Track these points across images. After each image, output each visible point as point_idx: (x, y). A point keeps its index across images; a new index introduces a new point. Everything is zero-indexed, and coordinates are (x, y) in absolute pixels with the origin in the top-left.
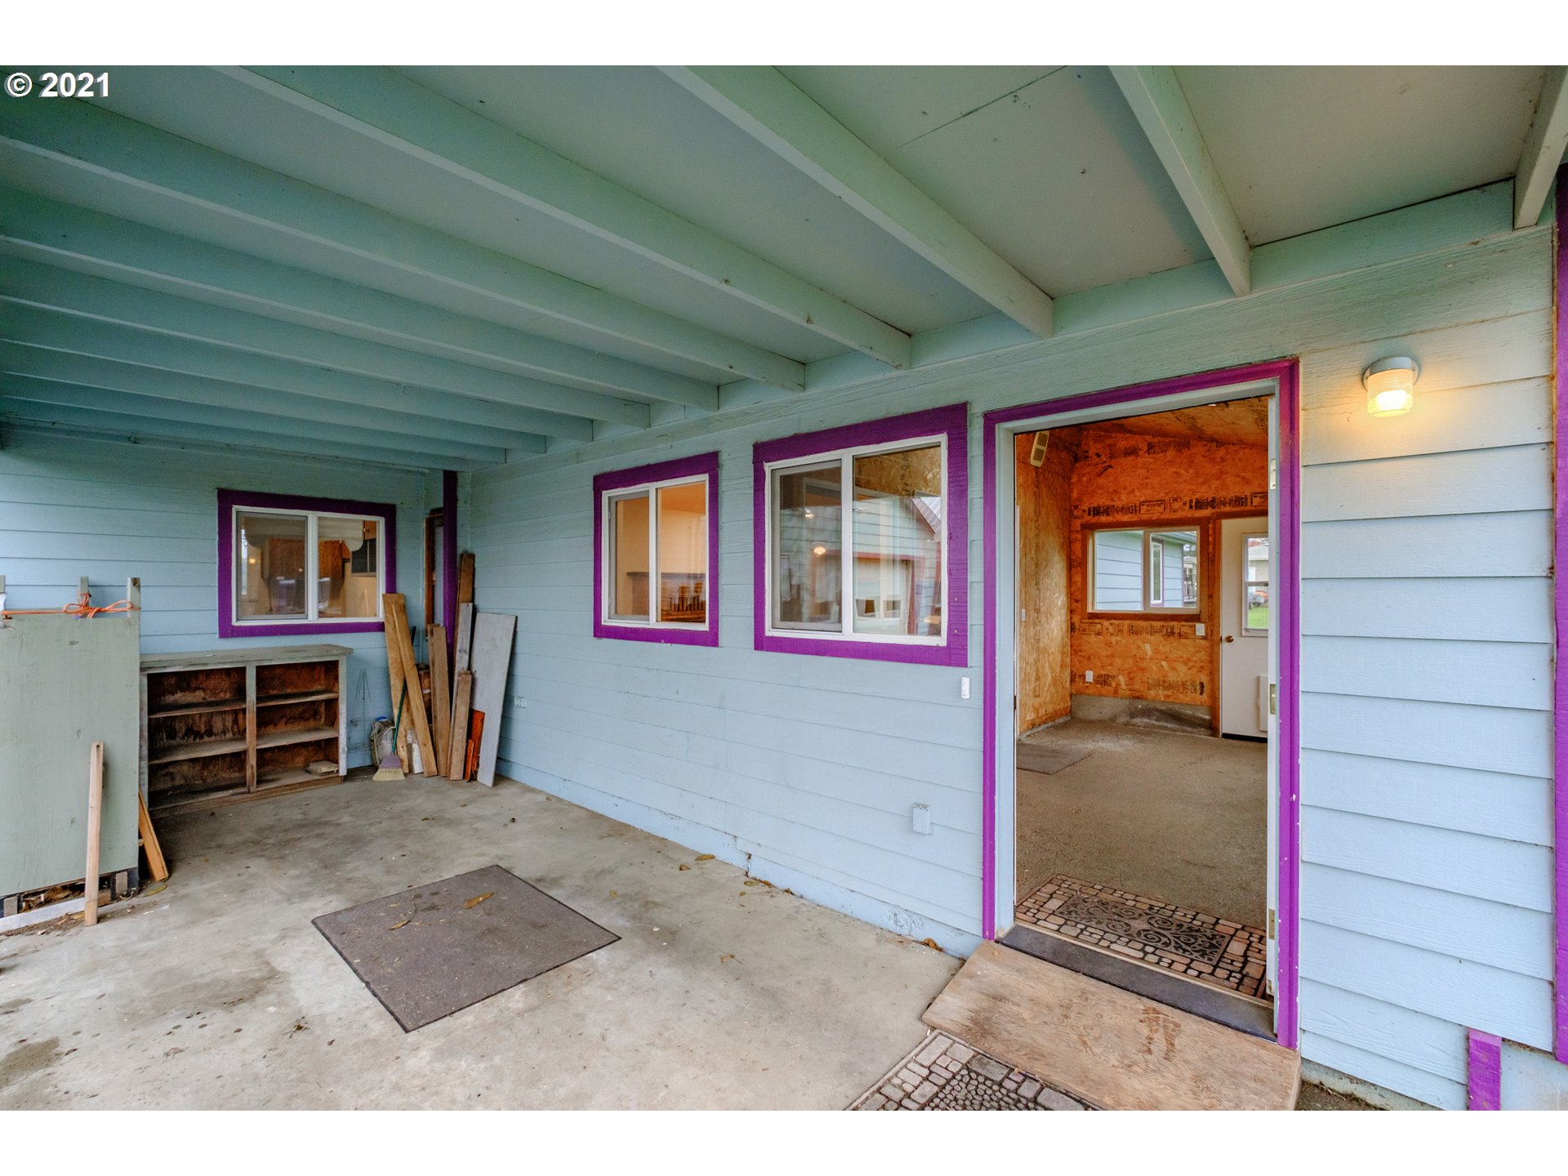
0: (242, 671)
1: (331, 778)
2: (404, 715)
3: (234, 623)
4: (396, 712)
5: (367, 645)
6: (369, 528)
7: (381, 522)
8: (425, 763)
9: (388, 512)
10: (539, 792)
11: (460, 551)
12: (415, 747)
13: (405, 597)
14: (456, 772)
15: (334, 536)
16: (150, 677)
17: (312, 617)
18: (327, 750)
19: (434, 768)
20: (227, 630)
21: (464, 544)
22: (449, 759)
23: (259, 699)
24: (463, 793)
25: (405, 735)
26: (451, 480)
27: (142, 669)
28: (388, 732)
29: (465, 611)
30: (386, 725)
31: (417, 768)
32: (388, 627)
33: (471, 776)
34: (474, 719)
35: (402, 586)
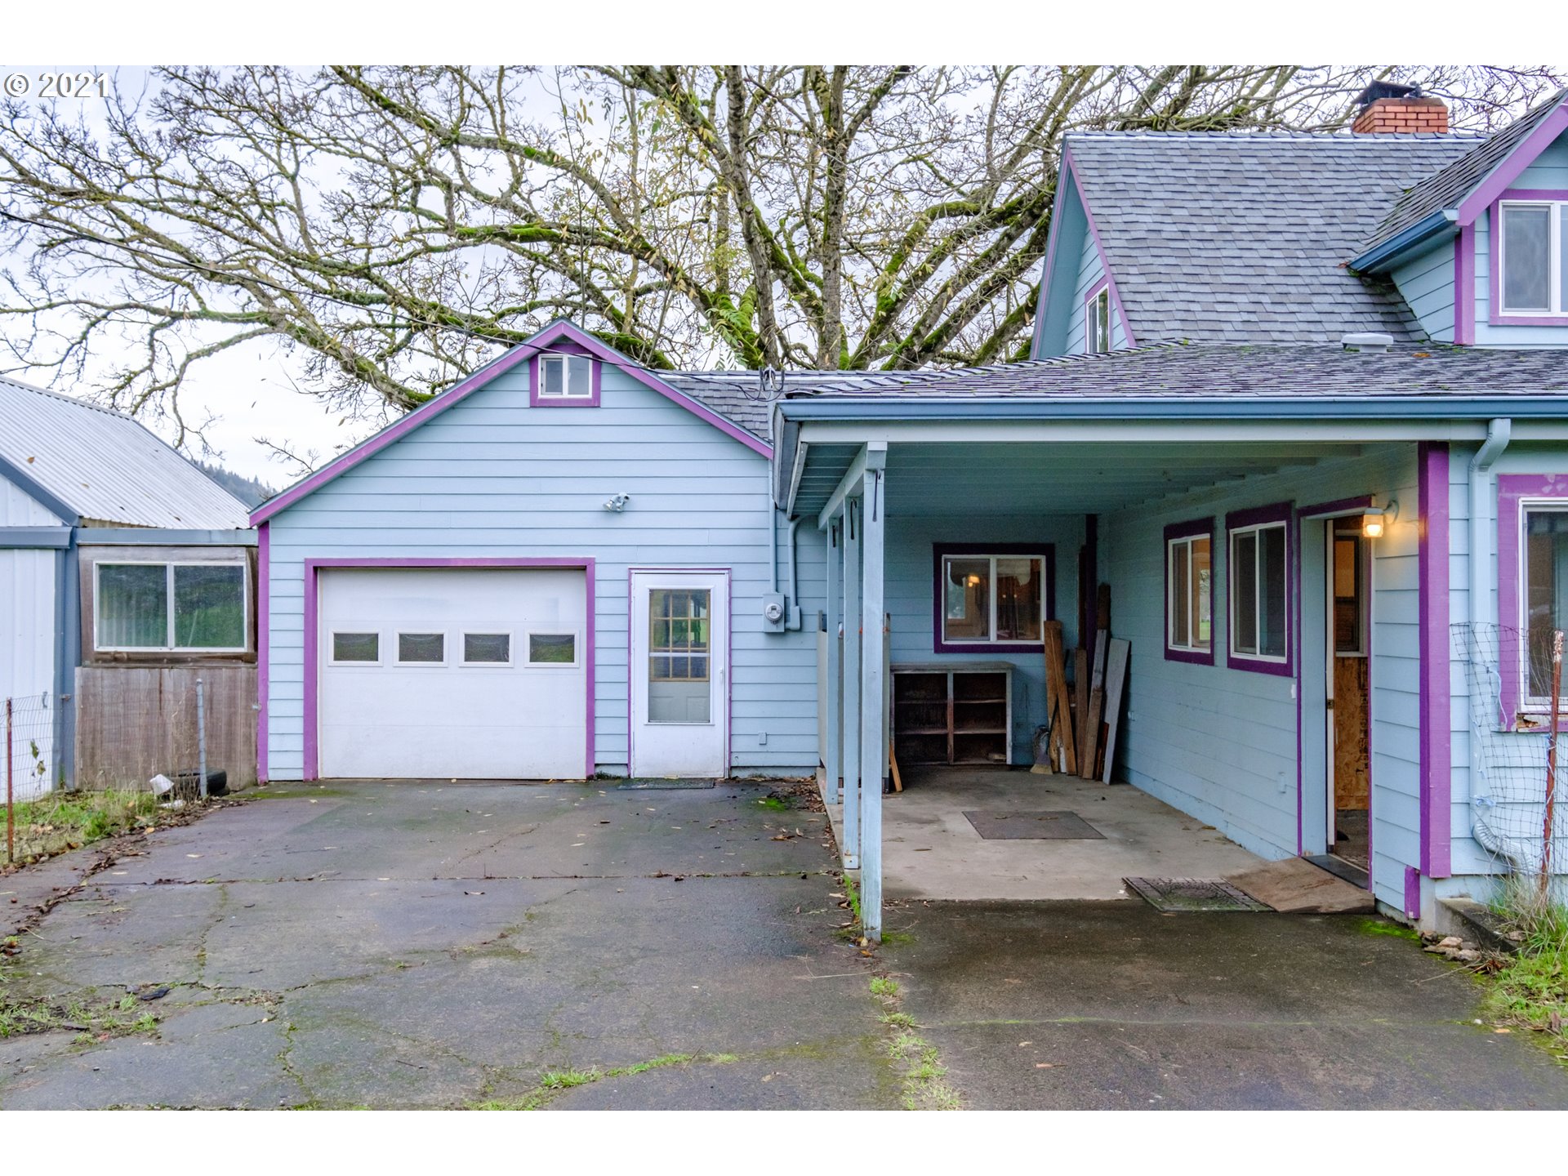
0: (945, 676)
1: (1001, 765)
2: (1057, 724)
3: (943, 642)
4: (1050, 720)
5: (1031, 664)
6: (1035, 565)
7: (1043, 559)
8: (1069, 765)
9: (1048, 550)
10: (1139, 790)
11: (1099, 584)
12: (1062, 750)
13: (1061, 624)
14: (1088, 771)
15: (1007, 571)
16: (896, 676)
17: (993, 640)
18: (998, 743)
19: (1074, 769)
20: (939, 648)
21: (1102, 577)
22: (1083, 762)
23: (955, 699)
24: (1093, 790)
25: (1056, 740)
26: (1092, 521)
27: (891, 670)
28: (1044, 737)
29: (1101, 636)
30: (1044, 731)
31: (1064, 769)
32: (1047, 650)
33: (1097, 776)
34: (1103, 727)
35: (1060, 614)
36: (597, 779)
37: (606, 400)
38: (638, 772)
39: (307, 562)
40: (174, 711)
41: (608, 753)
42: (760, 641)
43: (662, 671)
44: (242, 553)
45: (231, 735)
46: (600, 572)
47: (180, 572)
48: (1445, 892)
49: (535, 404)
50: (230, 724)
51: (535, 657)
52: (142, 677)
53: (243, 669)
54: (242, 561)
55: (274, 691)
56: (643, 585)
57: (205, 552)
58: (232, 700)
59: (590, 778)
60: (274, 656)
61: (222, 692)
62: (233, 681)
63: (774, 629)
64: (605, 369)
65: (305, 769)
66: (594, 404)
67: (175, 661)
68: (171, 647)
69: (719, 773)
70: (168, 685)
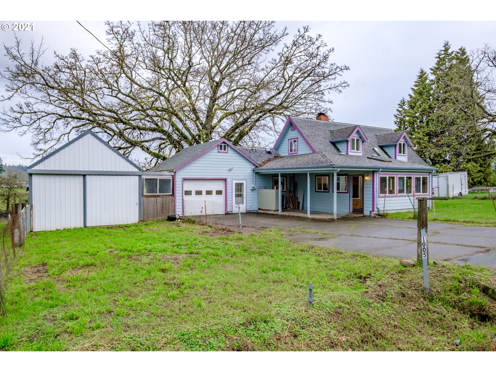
7: (285, 178)
8: (292, 208)
12: (291, 206)
19: (294, 208)
21: (296, 181)
22: (296, 207)
25: (290, 204)
29: (296, 190)
32: (286, 191)
33: (298, 209)
34: (298, 202)
35: (287, 186)
36: (227, 214)
37: (229, 152)
38: (233, 212)
39: (182, 178)
40: (159, 205)
41: (229, 209)
42: (250, 191)
43: (237, 196)
44: (171, 176)
45: (169, 209)
46: (228, 180)
47: (159, 180)
48: (374, 213)
49: (218, 152)
50: (169, 207)
51: (216, 194)
52: (152, 199)
53: (171, 197)
54: (171, 178)
55: (177, 201)
56: (234, 182)
57: (164, 176)
58: (169, 203)
59: (226, 214)
60: (177, 195)
61: (167, 201)
62: (169, 199)
63: (253, 189)
64: (229, 147)
65: (182, 214)
66: (227, 153)
67: (158, 196)
68: (158, 194)
69: (245, 212)
70: (158, 201)
